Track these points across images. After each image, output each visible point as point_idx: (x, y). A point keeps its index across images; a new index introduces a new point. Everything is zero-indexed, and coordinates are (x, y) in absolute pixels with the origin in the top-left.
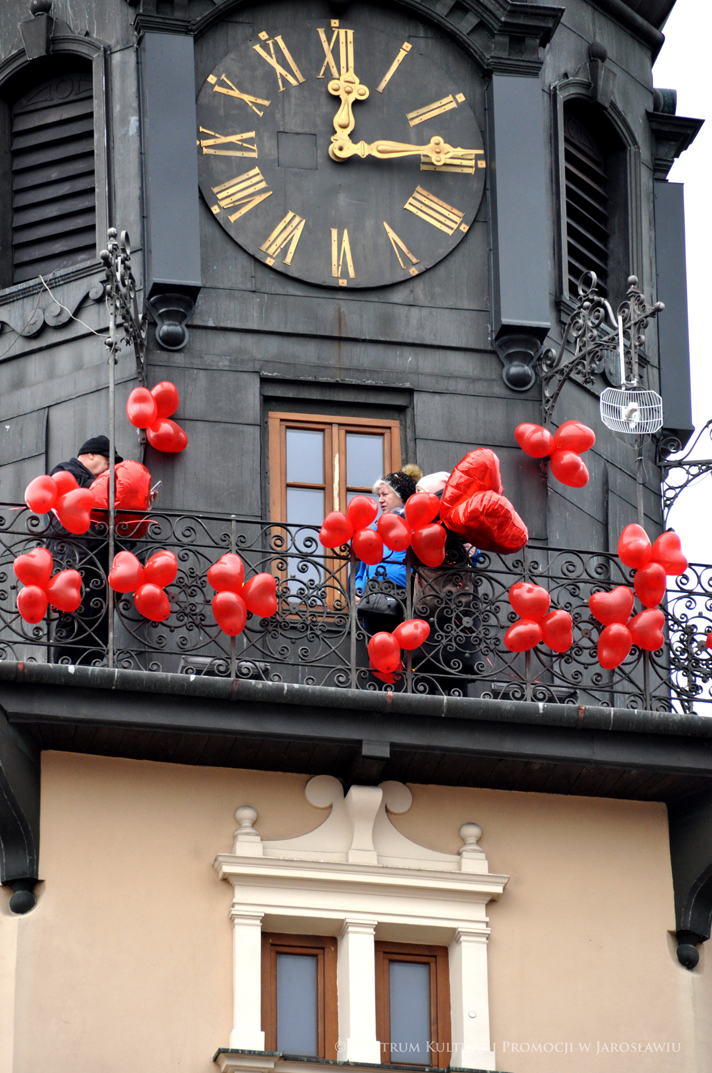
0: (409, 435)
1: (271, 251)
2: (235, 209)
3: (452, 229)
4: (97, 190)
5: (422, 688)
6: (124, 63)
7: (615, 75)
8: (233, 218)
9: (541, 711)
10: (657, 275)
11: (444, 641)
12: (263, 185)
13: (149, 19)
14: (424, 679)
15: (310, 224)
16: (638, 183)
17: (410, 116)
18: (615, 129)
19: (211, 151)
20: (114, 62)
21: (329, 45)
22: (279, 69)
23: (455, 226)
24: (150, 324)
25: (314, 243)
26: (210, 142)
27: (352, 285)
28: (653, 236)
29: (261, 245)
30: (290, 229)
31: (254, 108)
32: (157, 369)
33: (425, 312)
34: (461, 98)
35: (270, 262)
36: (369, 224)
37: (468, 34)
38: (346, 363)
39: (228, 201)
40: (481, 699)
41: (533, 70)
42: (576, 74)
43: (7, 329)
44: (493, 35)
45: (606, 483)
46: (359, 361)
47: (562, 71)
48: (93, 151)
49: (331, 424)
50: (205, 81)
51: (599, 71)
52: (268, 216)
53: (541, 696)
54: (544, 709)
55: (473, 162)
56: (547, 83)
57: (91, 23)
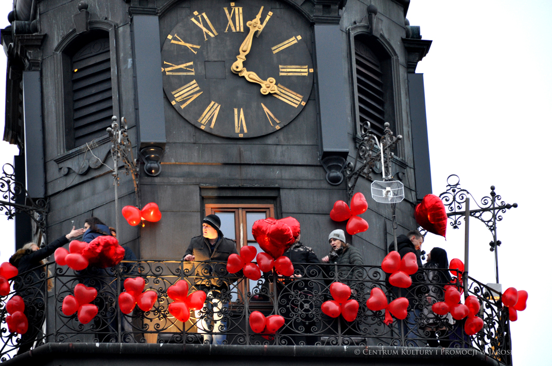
0: (279, 211)
1: (203, 122)
2: (184, 102)
3: (297, 104)
4: (113, 97)
5: (284, 342)
6: (124, 32)
7: (382, 21)
8: (183, 107)
9: (345, 350)
10: (411, 121)
11: (295, 317)
12: (198, 88)
13: (135, 9)
14: (285, 338)
15: (223, 107)
16: (398, 75)
17: (273, 48)
18: (384, 48)
19: (171, 73)
20: (119, 32)
21: (230, 15)
22: (205, 30)
23: (299, 103)
24: (141, 163)
25: (226, 116)
26: (170, 69)
27: (246, 137)
28: (408, 101)
29: (198, 119)
30: (212, 110)
31: (192, 50)
32: (146, 186)
33: (284, 148)
34: (299, 38)
35: (203, 127)
36: (254, 104)
37: (301, 5)
38: (244, 176)
39: (180, 98)
40: (315, 346)
41: (336, 21)
42: (361, 22)
43: (71, 172)
44: (314, 5)
45: (385, 229)
46: (251, 175)
47: (353, 21)
48: (111, 78)
49: (238, 208)
50: (166, 38)
51: (373, 19)
52: (200, 104)
53: (346, 342)
54: (347, 349)
55: (307, 69)
56: (344, 27)
57: (108, 13)
